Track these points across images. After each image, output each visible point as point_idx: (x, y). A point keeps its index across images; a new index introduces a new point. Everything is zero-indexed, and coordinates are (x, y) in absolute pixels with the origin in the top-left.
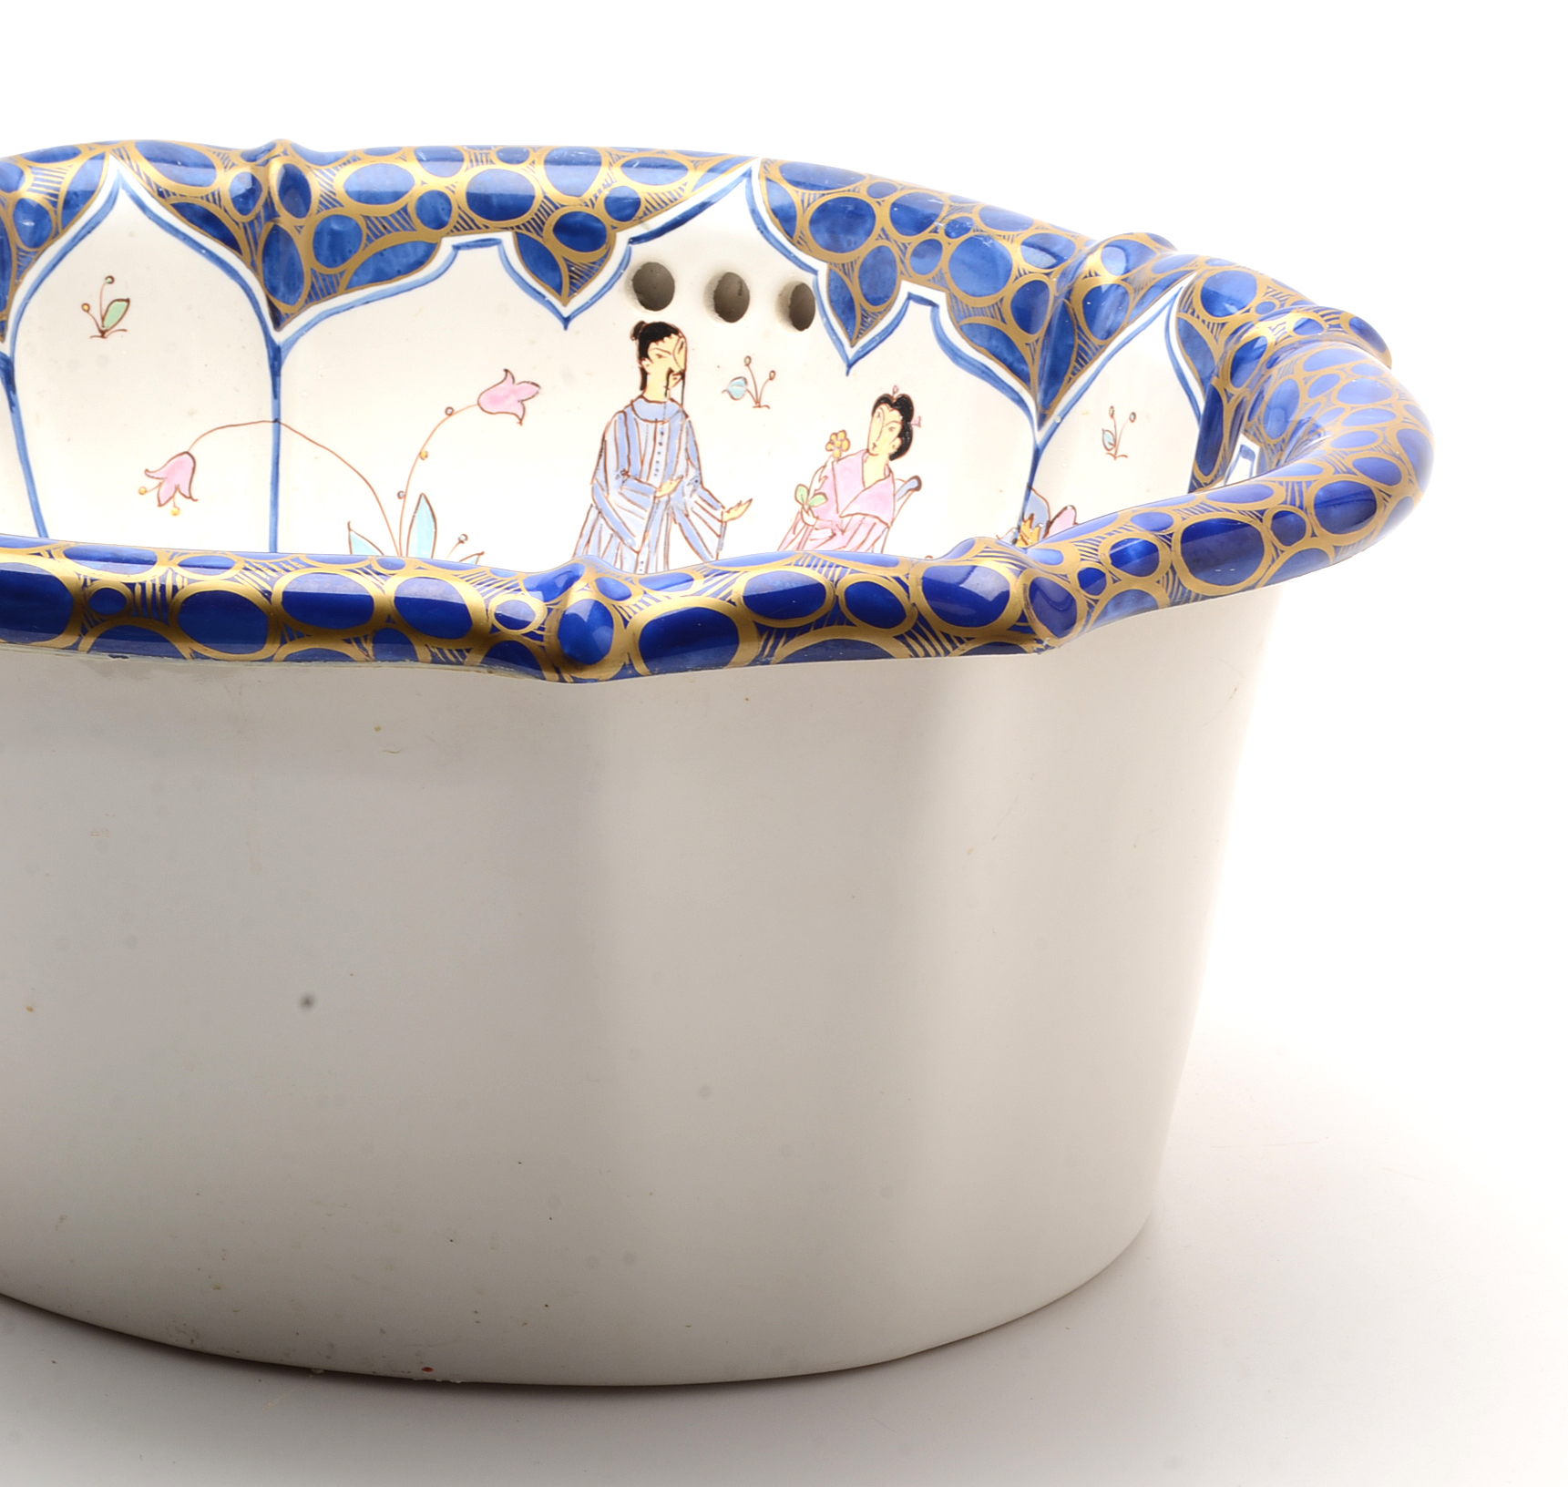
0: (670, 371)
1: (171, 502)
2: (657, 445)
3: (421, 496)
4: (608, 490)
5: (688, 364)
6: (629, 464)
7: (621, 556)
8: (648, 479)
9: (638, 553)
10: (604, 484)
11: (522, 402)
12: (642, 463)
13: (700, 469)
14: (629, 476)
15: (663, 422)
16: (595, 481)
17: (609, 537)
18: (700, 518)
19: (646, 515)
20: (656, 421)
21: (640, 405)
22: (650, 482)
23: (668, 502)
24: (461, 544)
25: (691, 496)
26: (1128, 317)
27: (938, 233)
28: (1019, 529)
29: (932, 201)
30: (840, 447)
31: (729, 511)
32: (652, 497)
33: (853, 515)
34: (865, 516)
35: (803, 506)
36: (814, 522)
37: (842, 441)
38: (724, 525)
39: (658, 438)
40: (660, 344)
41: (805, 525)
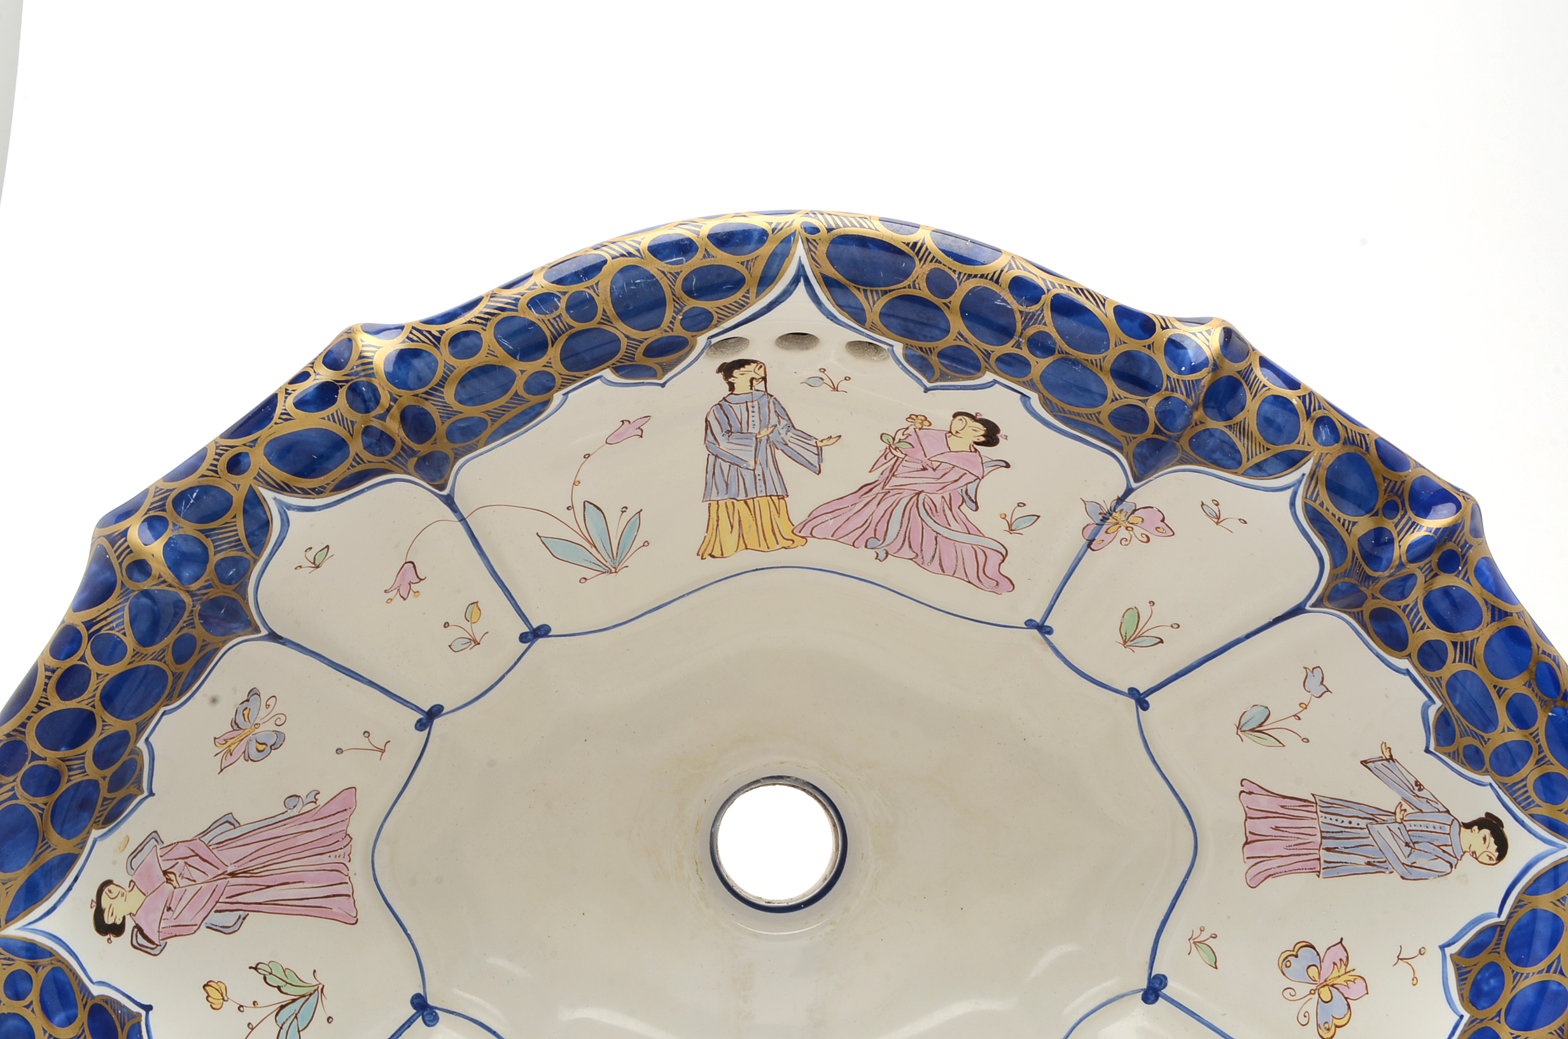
0: (752, 380)
1: (411, 591)
2: (751, 414)
3: (584, 503)
4: (718, 444)
5: (767, 373)
6: (731, 426)
7: (741, 475)
8: (748, 430)
9: (754, 470)
10: (715, 442)
11: (639, 428)
12: (741, 424)
13: (790, 420)
14: (732, 433)
15: (753, 402)
16: (707, 442)
17: (728, 467)
18: (798, 445)
19: (753, 448)
20: (746, 402)
21: (731, 398)
22: (749, 431)
23: (768, 439)
24: (624, 513)
25: (786, 434)
26: (1241, 469)
27: (1021, 349)
28: (1111, 515)
29: (998, 302)
30: (922, 424)
31: (822, 441)
32: (754, 439)
33: (942, 462)
34: (954, 466)
35: (890, 446)
36: (903, 456)
37: (923, 421)
38: (820, 449)
39: (750, 409)
40: (742, 369)
41: (895, 456)
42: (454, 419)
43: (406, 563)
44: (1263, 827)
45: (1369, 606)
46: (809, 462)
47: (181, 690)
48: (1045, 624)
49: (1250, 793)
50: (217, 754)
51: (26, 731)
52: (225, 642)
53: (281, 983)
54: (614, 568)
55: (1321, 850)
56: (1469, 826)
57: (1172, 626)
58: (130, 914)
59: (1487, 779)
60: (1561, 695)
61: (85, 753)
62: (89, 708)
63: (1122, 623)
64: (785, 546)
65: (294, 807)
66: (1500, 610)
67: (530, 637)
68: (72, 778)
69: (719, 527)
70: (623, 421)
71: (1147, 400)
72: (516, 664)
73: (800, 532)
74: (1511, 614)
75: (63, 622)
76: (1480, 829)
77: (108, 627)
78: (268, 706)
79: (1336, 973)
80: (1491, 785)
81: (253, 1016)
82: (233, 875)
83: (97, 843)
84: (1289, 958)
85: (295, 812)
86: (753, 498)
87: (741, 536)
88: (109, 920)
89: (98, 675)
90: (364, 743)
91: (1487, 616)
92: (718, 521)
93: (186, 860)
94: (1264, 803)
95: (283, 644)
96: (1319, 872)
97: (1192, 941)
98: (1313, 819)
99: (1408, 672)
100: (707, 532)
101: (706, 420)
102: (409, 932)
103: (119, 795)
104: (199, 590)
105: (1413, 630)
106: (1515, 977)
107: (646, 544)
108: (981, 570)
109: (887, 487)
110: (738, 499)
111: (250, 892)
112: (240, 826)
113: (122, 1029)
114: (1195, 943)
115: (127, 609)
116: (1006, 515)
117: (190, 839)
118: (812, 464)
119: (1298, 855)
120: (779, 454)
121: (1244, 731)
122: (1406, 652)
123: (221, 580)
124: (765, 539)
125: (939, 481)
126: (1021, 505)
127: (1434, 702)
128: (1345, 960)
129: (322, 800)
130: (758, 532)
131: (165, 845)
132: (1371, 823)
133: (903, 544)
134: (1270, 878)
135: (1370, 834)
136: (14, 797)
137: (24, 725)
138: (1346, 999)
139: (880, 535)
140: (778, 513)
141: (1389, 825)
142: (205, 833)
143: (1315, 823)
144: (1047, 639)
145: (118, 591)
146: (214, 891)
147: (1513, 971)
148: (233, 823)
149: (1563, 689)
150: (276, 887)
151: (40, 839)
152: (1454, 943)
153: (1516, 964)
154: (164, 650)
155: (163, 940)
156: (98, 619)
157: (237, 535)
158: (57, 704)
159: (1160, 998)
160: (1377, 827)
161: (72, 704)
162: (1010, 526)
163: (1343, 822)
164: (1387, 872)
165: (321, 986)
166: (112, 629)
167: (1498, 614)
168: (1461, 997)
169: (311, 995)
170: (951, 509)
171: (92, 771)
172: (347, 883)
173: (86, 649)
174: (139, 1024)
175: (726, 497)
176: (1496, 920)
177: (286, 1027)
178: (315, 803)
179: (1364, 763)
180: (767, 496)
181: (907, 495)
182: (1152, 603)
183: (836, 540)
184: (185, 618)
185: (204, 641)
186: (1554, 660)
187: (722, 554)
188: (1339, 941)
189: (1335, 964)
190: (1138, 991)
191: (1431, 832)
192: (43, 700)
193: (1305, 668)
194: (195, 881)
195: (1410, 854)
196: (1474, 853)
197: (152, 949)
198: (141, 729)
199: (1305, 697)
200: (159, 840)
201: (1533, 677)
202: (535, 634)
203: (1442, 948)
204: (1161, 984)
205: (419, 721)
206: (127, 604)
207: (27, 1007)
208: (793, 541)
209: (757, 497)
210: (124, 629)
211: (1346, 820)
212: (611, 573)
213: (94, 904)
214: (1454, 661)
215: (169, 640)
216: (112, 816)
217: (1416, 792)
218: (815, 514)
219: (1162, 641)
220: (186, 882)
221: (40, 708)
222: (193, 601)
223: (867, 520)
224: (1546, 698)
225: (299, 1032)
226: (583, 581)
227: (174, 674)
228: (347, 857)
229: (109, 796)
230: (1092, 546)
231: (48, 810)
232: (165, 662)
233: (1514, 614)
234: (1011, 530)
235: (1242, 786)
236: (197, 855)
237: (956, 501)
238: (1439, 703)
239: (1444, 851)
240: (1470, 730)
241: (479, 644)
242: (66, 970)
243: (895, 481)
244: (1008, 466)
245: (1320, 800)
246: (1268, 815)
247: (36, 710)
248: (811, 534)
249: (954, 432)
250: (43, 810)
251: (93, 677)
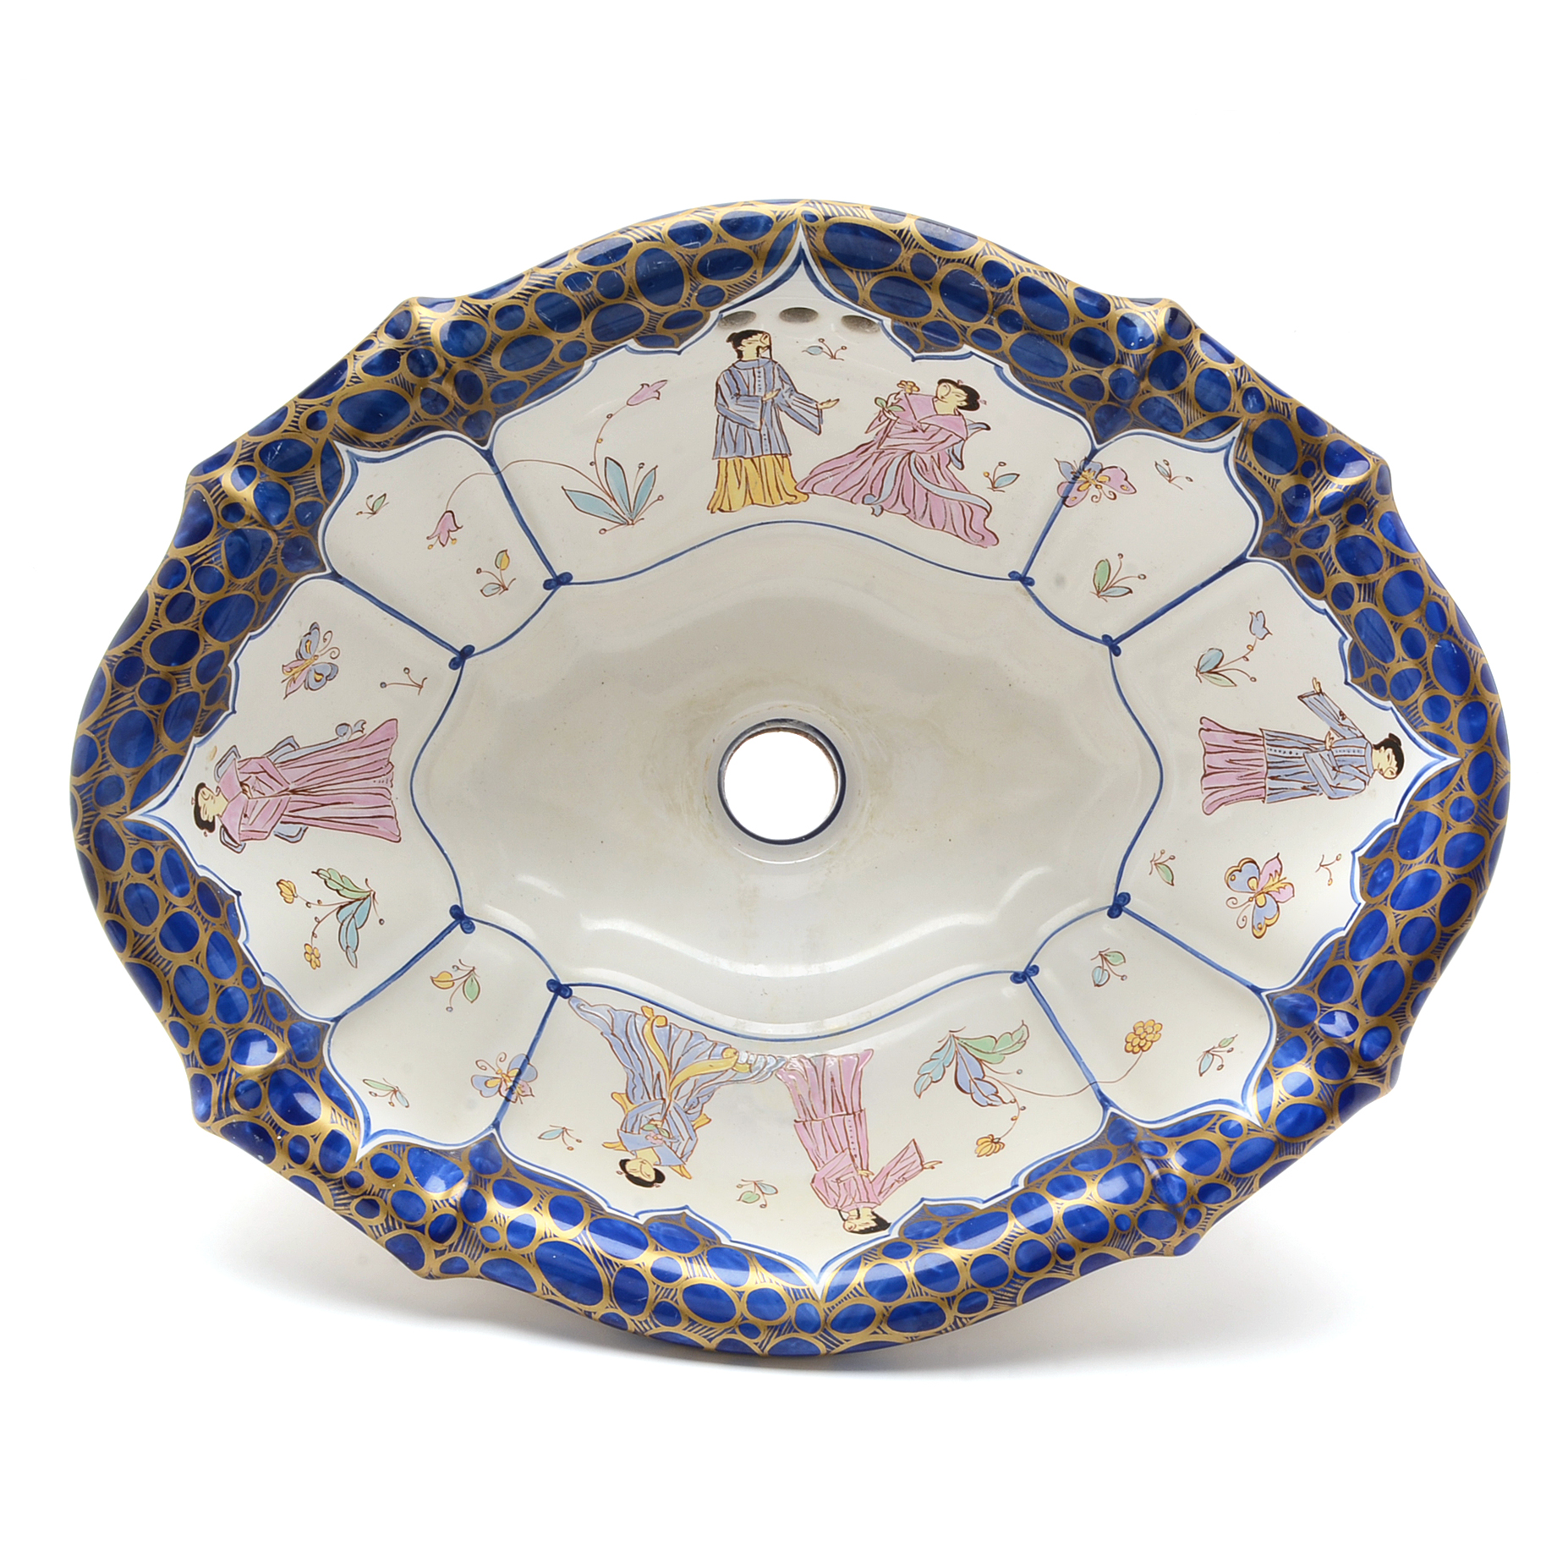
0: (758, 349)
1: (449, 538)
2: (757, 379)
3: (606, 459)
4: (728, 405)
5: (772, 343)
6: (739, 390)
8: (754, 393)
9: (760, 430)
10: (724, 404)
11: (657, 391)
12: (748, 387)
13: (792, 384)
14: (740, 396)
15: (759, 368)
16: (717, 404)
17: (736, 428)
18: (800, 407)
19: (759, 411)
20: (753, 368)
21: (740, 365)
22: (756, 394)
23: (773, 402)
24: (641, 469)
25: (789, 397)
26: (1183, 433)
27: (992, 325)
28: (1081, 474)
29: (973, 284)
30: (911, 389)
31: (822, 404)
32: (760, 401)
33: (930, 425)
34: (941, 428)
35: (884, 409)
36: (895, 418)
37: (912, 387)
38: (820, 411)
39: (757, 374)
40: (750, 339)
41: (888, 418)
42: (499, 382)
43: (447, 512)
44: (1218, 761)
45: (1295, 553)
46: (811, 423)
47: (263, 618)
48: (1028, 575)
49: (1209, 730)
50: (284, 681)
51: (142, 648)
52: (297, 578)
53: (339, 888)
54: (632, 520)
55: (1267, 779)
56: (1377, 747)
57: (1139, 577)
58: (218, 815)
59: (1389, 704)
60: (1447, 630)
61: (190, 669)
62: (193, 629)
63: (1095, 575)
64: (789, 501)
65: (345, 734)
66: (1398, 557)
67: (553, 584)
68: (180, 690)
69: (728, 483)
70: (643, 385)
71: (1102, 371)
72: (540, 609)
73: (802, 488)
74: (1408, 561)
75: (166, 557)
76: (1385, 749)
77: (207, 561)
78: (325, 640)
79: (1271, 883)
80: (1392, 709)
81: (320, 912)
82: (294, 792)
83: (196, 749)
84: (1234, 873)
85: (345, 739)
86: (759, 457)
87: (748, 491)
88: (204, 818)
89: (201, 601)
90: (405, 679)
91: (1386, 562)
92: (726, 477)
93: (257, 775)
94: (1221, 738)
95: (341, 583)
96: (1264, 798)
97: (1153, 863)
98: (1260, 751)
99: (1325, 613)
100: (716, 487)
101: (717, 384)
102: (445, 852)
103: (213, 708)
104: (282, 530)
105: (1328, 574)
106: (1401, 869)
107: (661, 498)
108: (968, 524)
109: (882, 447)
110: (746, 456)
111: (308, 808)
112: (299, 749)
113: (223, 905)
114: (1156, 864)
115: (223, 545)
116: (988, 474)
117: (259, 756)
118: (813, 425)
119: (1248, 784)
120: (782, 415)
121: (1202, 673)
122: (1323, 594)
123: (299, 520)
124: (770, 495)
125: (929, 442)
126: (1002, 464)
127: (1346, 638)
128: (1279, 871)
129: (368, 730)
130: (763, 488)
131: (242, 759)
132: (1307, 753)
133: (897, 500)
134: (1223, 806)
135: (1306, 761)
136: (134, 704)
137: (139, 644)
138: (1277, 902)
139: (876, 492)
140: (782, 471)
141: (1321, 753)
142: (272, 752)
143: (1262, 755)
144: (1029, 590)
145: (214, 530)
146: (279, 804)
147: (1401, 864)
148: (295, 746)
149: (1449, 625)
150: (330, 806)
151: (156, 740)
152: (1362, 847)
153: (1404, 858)
154: (253, 582)
155: (243, 841)
156: (199, 554)
157: (315, 482)
158: (167, 626)
159: (1123, 913)
160: (1312, 755)
161: (180, 626)
162: (993, 484)
163: (1285, 752)
164: (1318, 794)
165: (372, 893)
166: (211, 562)
167: (1396, 560)
168: (1362, 889)
169: (364, 899)
170: (939, 468)
171: (195, 685)
172: (389, 806)
173: (189, 578)
174: (234, 903)
175: (734, 455)
176: (1393, 824)
177: (346, 923)
178: (362, 732)
179: (1301, 697)
180: (771, 454)
181: (899, 455)
182: (1121, 555)
183: (835, 496)
184: (270, 554)
185: (282, 576)
186: (1444, 600)
187: (730, 509)
188: (1276, 855)
189: (1271, 875)
190: (1105, 908)
191: (1352, 756)
192: (155, 622)
193: (1251, 613)
194: (264, 794)
195: (1336, 776)
196: (1381, 770)
197: (236, 847)
198: (233, 650)
199: (1251, 640)
200: (237, 755)
201: (1424, 613)
202: (558, 581)
203: (1353, 853)
204: (1124, 901)
205: (453, 660)
206: (223, 542)
207: (151, 879)
208: (796, 497)
209: (763, 455)
210: (221, 562)
211: (1288, 750)
212: (628, 524)
213: (194, 802)
214: (1359, 601)
215: (257, 573)
216: (206, 728)
217: (1340, 721)
218: (816, 472)
219: (1131, 591)
220: (256, 794)
221: (153, 629)
222: (279, 539)
223: (864, 478)
224: (1434, 632)
225: (357, 929)
226: (603, 532)
227: (259, 603)
228: (389, 782)
229: (205, 708)
230: (1067, 503)
231: (161, 715)
232: (253, 593)
233: (1411, 561)
234: (994, 488)
235: (1201, 723)
236: (265, 771)
237: (944, 461)
238: (1350, 639)
239: (1361, 772)
240: (1376, 661)
241: (507, 589)
242: (178, 852)
243: (888, 442)
244: (988, 428)
245: (1267, 734)
246: (1223, 749)
247: (149, 631)
248: (812, 490)
249: (940, 397)
250: (157, 715)
251: (197, 603)
